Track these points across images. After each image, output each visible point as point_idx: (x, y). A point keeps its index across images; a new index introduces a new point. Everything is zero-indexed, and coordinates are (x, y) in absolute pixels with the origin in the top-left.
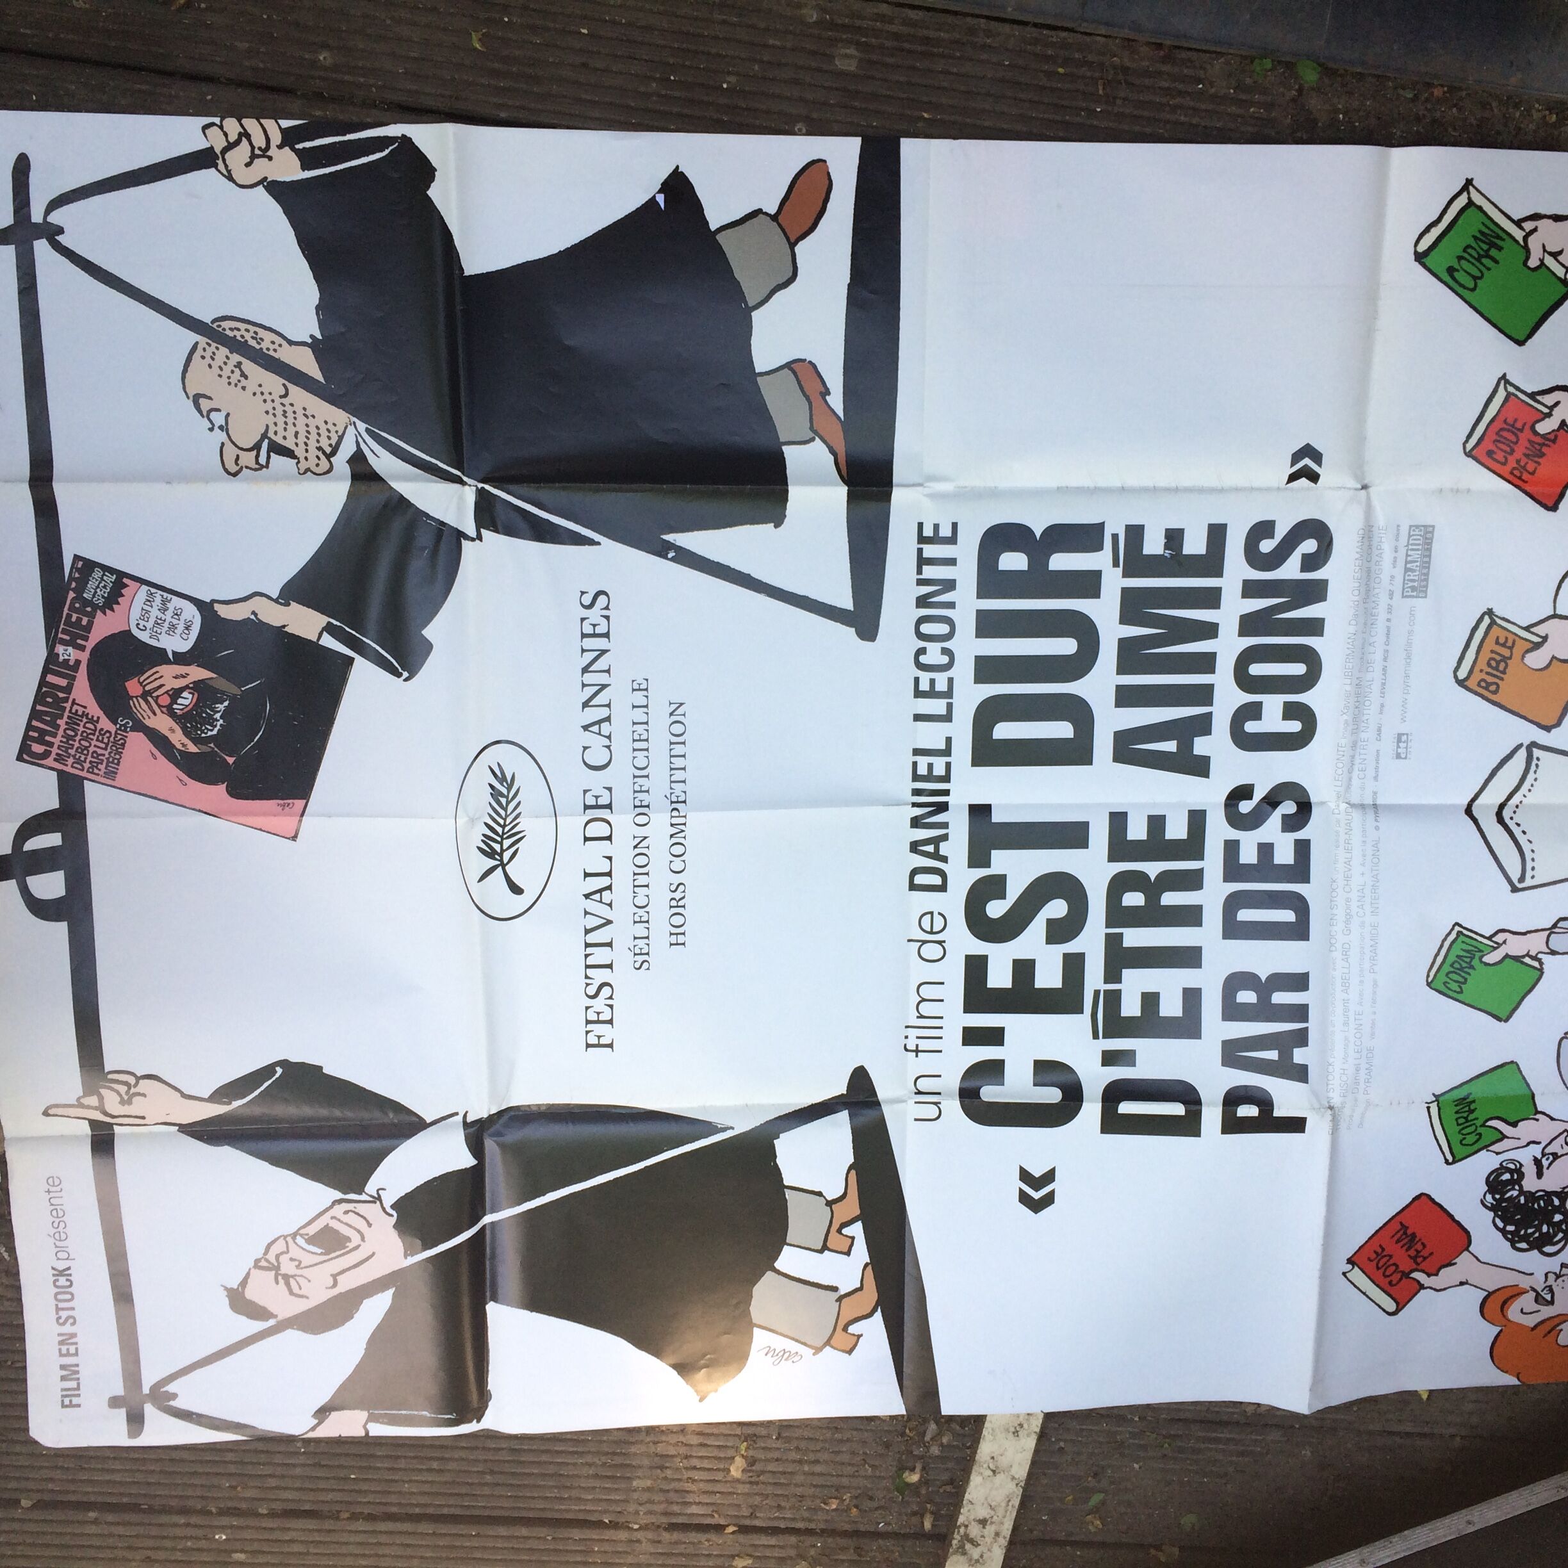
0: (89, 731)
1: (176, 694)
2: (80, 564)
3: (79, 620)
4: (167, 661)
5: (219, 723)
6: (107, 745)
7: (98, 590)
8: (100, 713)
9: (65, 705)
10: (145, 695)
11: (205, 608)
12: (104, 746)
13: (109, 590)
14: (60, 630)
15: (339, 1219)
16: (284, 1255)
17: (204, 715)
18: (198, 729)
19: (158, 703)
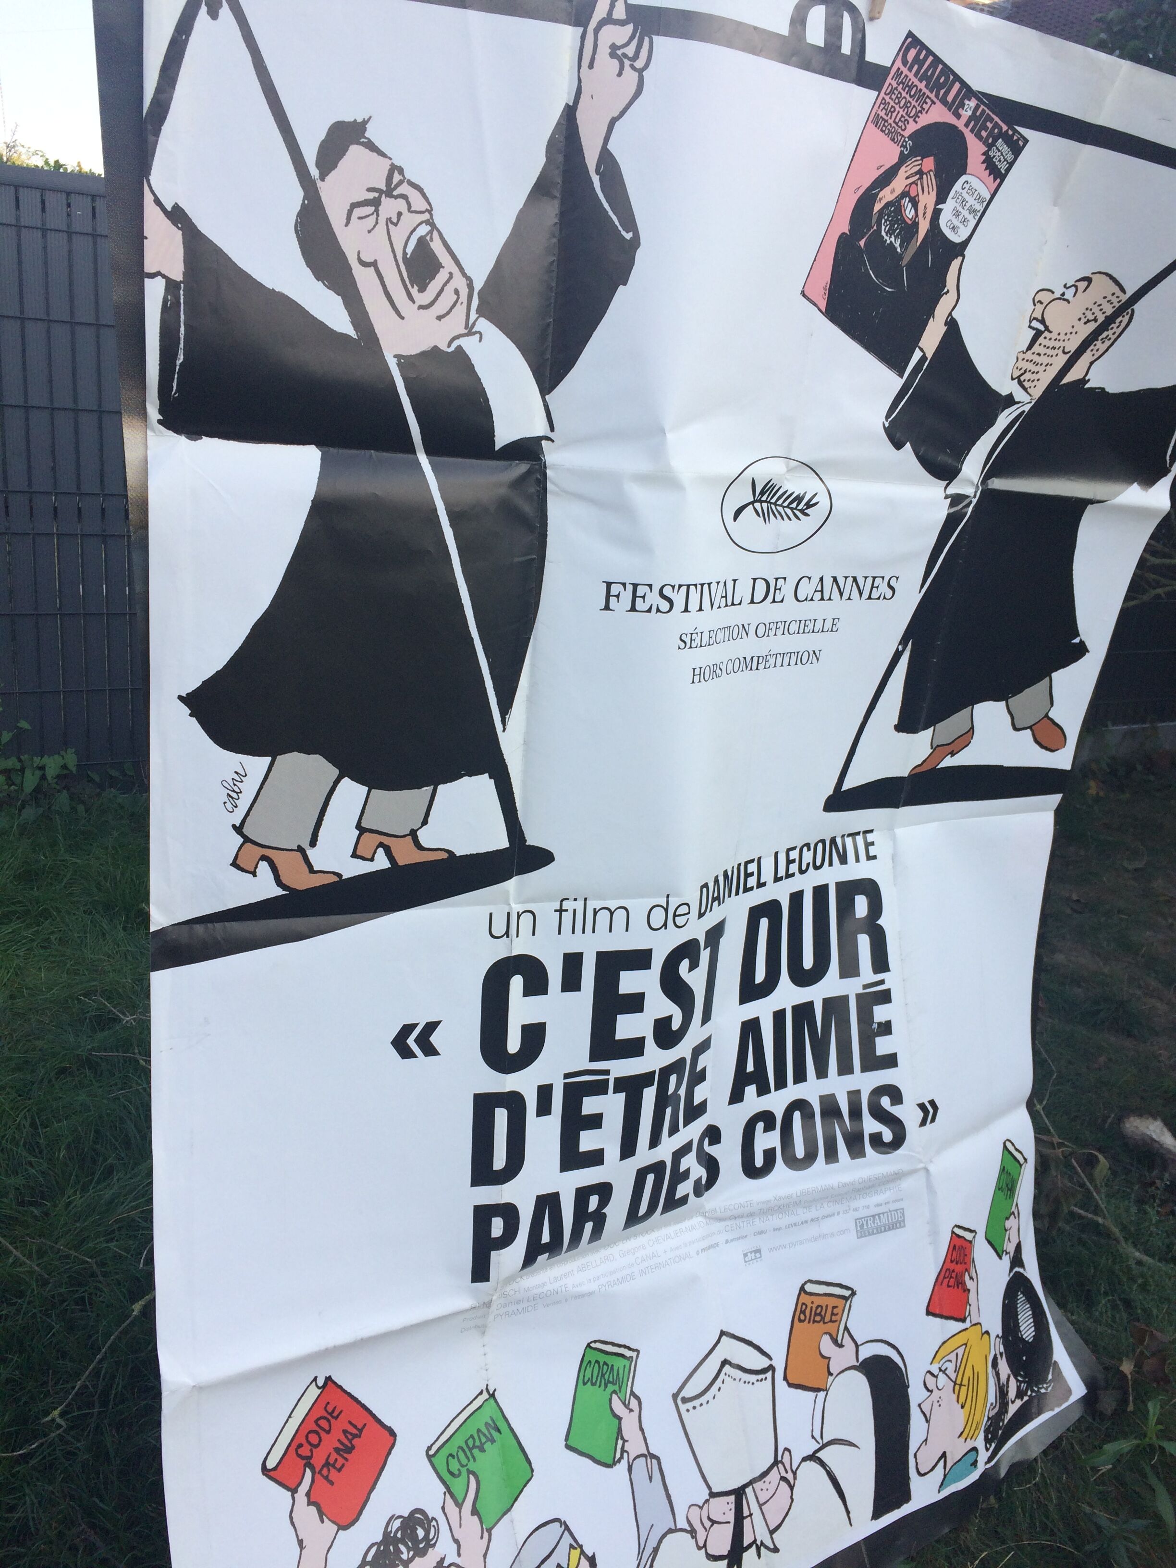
0: (910, 110)
1: (915, 203)
2: (1021, 143)
3: (986, 128)
4: (938, 203)
5: (888, 238)
6: (897, 124)
7: (999, 154)
8: (918, 126)
9: (934, 93)
10: (920, 173)
11: (960, 249)
12: (897, 120)
13: (997, 163)
14: (986, 109)
15: (448, 282)
16: (406, 206)
17: (896, 226)
18: (888, 218)
19: (914, 183)
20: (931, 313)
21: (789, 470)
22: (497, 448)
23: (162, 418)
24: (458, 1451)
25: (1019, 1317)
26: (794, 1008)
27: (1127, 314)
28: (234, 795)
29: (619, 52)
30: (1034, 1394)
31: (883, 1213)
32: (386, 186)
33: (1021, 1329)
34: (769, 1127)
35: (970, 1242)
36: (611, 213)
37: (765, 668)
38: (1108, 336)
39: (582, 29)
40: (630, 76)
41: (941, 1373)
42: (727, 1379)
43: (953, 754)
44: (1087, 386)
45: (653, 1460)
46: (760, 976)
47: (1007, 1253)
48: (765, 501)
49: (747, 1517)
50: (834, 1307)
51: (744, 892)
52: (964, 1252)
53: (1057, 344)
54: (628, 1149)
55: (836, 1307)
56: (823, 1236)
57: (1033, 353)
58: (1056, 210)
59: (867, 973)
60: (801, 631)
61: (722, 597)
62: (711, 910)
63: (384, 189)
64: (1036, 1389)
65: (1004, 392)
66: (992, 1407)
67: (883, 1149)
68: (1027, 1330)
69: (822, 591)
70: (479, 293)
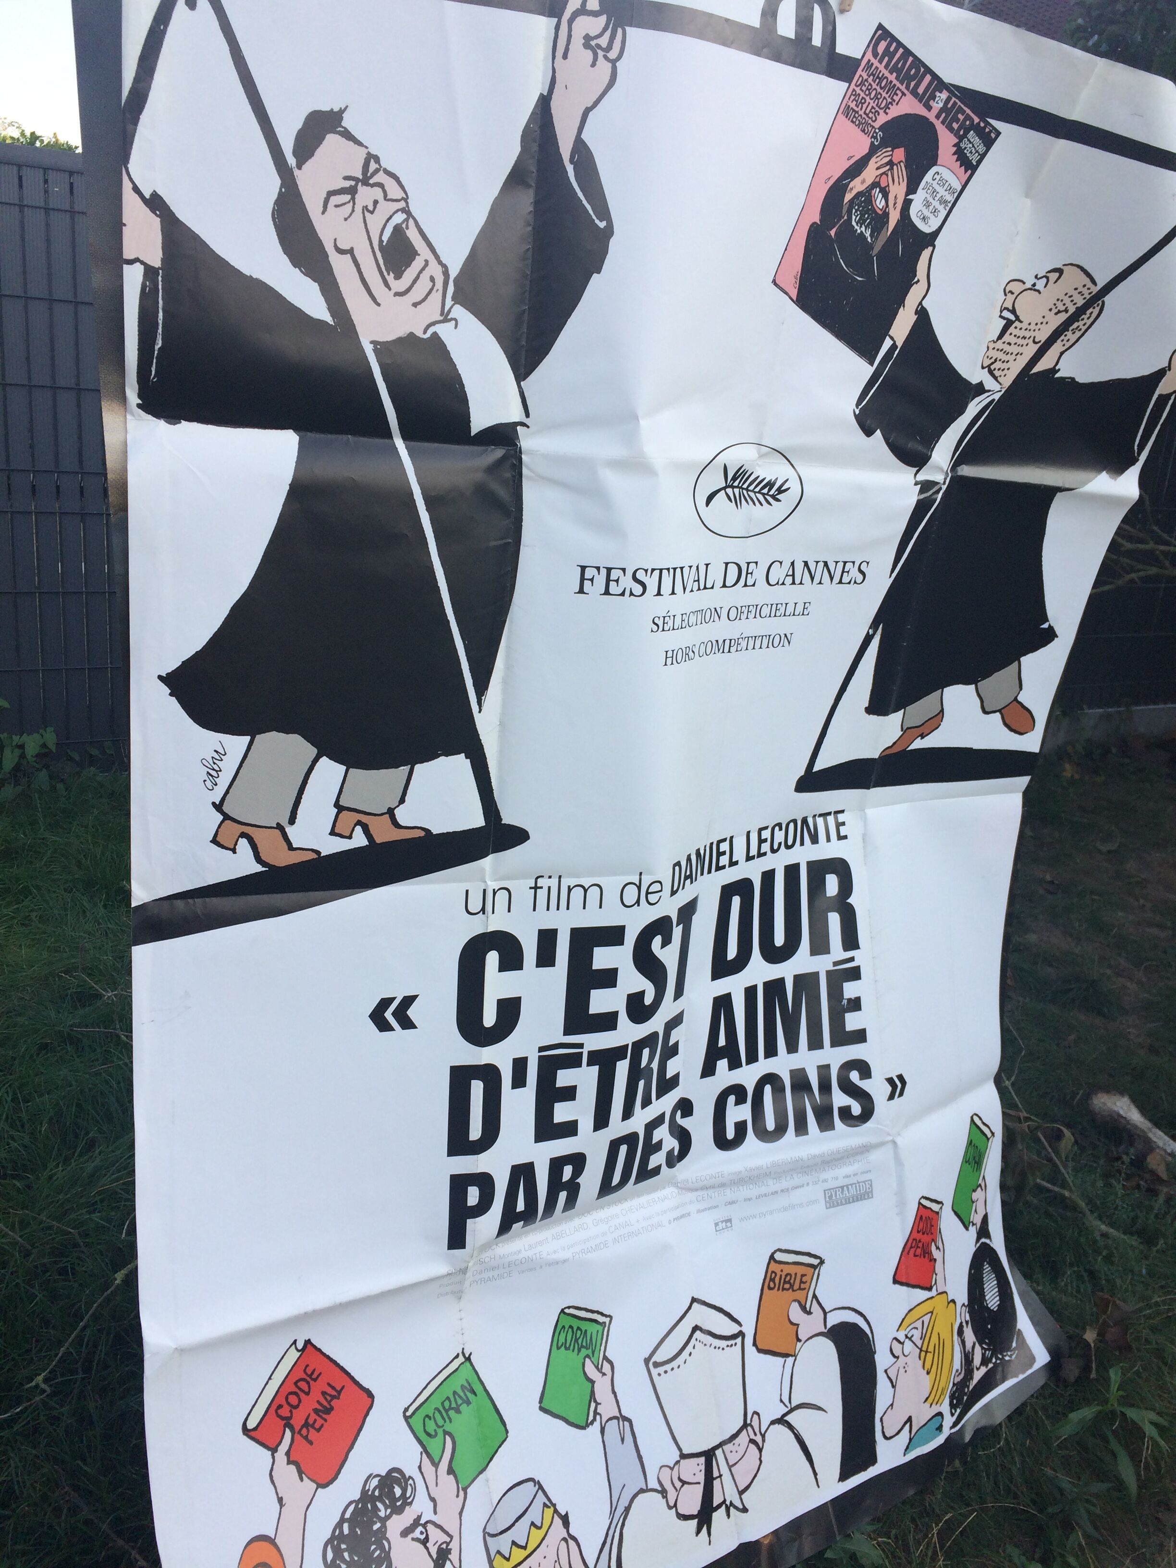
0: (880, 101)
1: (885, 194)
2: (993, 135)
3: (957, 120)
4: (907, 194)
5: (858, 228)
6: (867, 115)
7: (971, 145)
8: (889, 118)
9: (904, 85)
10: (891, 163)
11: (930, 239)
12: (867, 112)
13: (968, 155)
14: (957, 101)
15: (423, 269)
16: (382, 194)
17: (866, 216)
18: (859, 208)
19: (884, 173)
20: (901, 302)
21: (761, 456)
22: (473, 434)
23: (141, 402)
24: (434, 1413)
25: (985, 1286)
26: (766, 984)
27: (1098, 306)
28: (214, 773)
29: (593, 43)
30: (998, 1362)
31: (851, 1185)
32: (362, 174)
33: (987, 1298)
34: (741, 1100)
35: (937, 1213)
36: (585, 202)
37: (737, 651)
38: (1078, 327)
39: (556, 19)
40: (604, 67)
41: (907, 1340)
42: (697, 1343)
43: (923, 736)
44: (1057, 376)
45: (626, 1423)
46: (732, 952)
47: (973, 1224)
48: (737, 487)
49: (717, 1478)
50: (803, 1276)
51: (716, 870)
52: (931, 1223)
53: (1027, 334)
54: (601, 1120)
55: (806, 1275)
56: (793, 1207)
57: (1004, 343)
58: (1028, 202)
59: (837, 951)
60: (773, 614)
61: (695, 581)
62: (683, 888)
63: (361, 177)
64: (1000, 1357)
65: (974, 381)
66: (957, 1374)
67: (853, 1122)
68: (992, 1300)
69: (793, 575)
70: (454, 281)
